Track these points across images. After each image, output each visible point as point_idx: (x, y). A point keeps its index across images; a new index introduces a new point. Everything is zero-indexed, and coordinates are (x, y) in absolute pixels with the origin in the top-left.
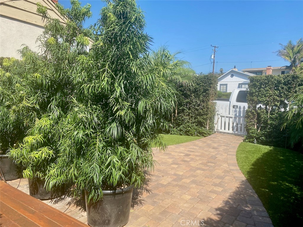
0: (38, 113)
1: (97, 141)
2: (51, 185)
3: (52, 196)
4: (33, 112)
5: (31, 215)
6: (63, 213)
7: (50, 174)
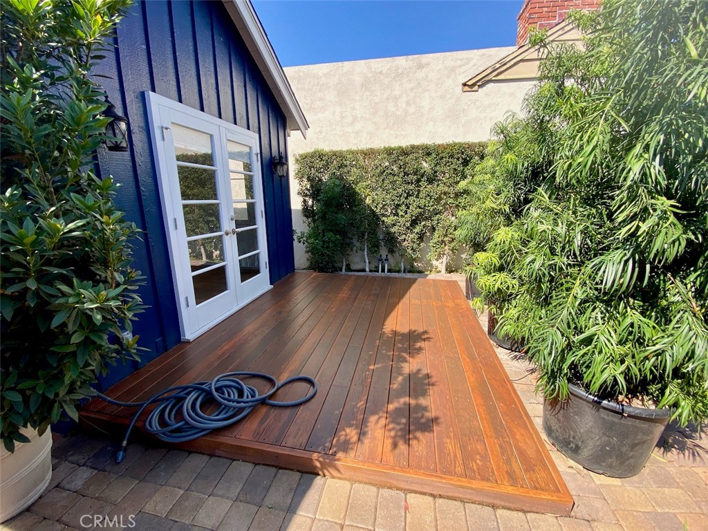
0: (508, 218)
1: (574, 284)
2: (503, 332)
3: (512, 347)
4: (499, 216)
5: (468, 360)
6: (510, 382)
7: (507, 315)
